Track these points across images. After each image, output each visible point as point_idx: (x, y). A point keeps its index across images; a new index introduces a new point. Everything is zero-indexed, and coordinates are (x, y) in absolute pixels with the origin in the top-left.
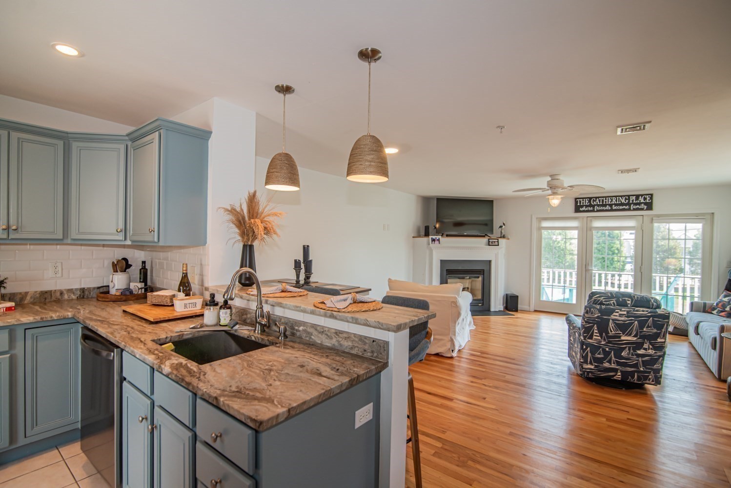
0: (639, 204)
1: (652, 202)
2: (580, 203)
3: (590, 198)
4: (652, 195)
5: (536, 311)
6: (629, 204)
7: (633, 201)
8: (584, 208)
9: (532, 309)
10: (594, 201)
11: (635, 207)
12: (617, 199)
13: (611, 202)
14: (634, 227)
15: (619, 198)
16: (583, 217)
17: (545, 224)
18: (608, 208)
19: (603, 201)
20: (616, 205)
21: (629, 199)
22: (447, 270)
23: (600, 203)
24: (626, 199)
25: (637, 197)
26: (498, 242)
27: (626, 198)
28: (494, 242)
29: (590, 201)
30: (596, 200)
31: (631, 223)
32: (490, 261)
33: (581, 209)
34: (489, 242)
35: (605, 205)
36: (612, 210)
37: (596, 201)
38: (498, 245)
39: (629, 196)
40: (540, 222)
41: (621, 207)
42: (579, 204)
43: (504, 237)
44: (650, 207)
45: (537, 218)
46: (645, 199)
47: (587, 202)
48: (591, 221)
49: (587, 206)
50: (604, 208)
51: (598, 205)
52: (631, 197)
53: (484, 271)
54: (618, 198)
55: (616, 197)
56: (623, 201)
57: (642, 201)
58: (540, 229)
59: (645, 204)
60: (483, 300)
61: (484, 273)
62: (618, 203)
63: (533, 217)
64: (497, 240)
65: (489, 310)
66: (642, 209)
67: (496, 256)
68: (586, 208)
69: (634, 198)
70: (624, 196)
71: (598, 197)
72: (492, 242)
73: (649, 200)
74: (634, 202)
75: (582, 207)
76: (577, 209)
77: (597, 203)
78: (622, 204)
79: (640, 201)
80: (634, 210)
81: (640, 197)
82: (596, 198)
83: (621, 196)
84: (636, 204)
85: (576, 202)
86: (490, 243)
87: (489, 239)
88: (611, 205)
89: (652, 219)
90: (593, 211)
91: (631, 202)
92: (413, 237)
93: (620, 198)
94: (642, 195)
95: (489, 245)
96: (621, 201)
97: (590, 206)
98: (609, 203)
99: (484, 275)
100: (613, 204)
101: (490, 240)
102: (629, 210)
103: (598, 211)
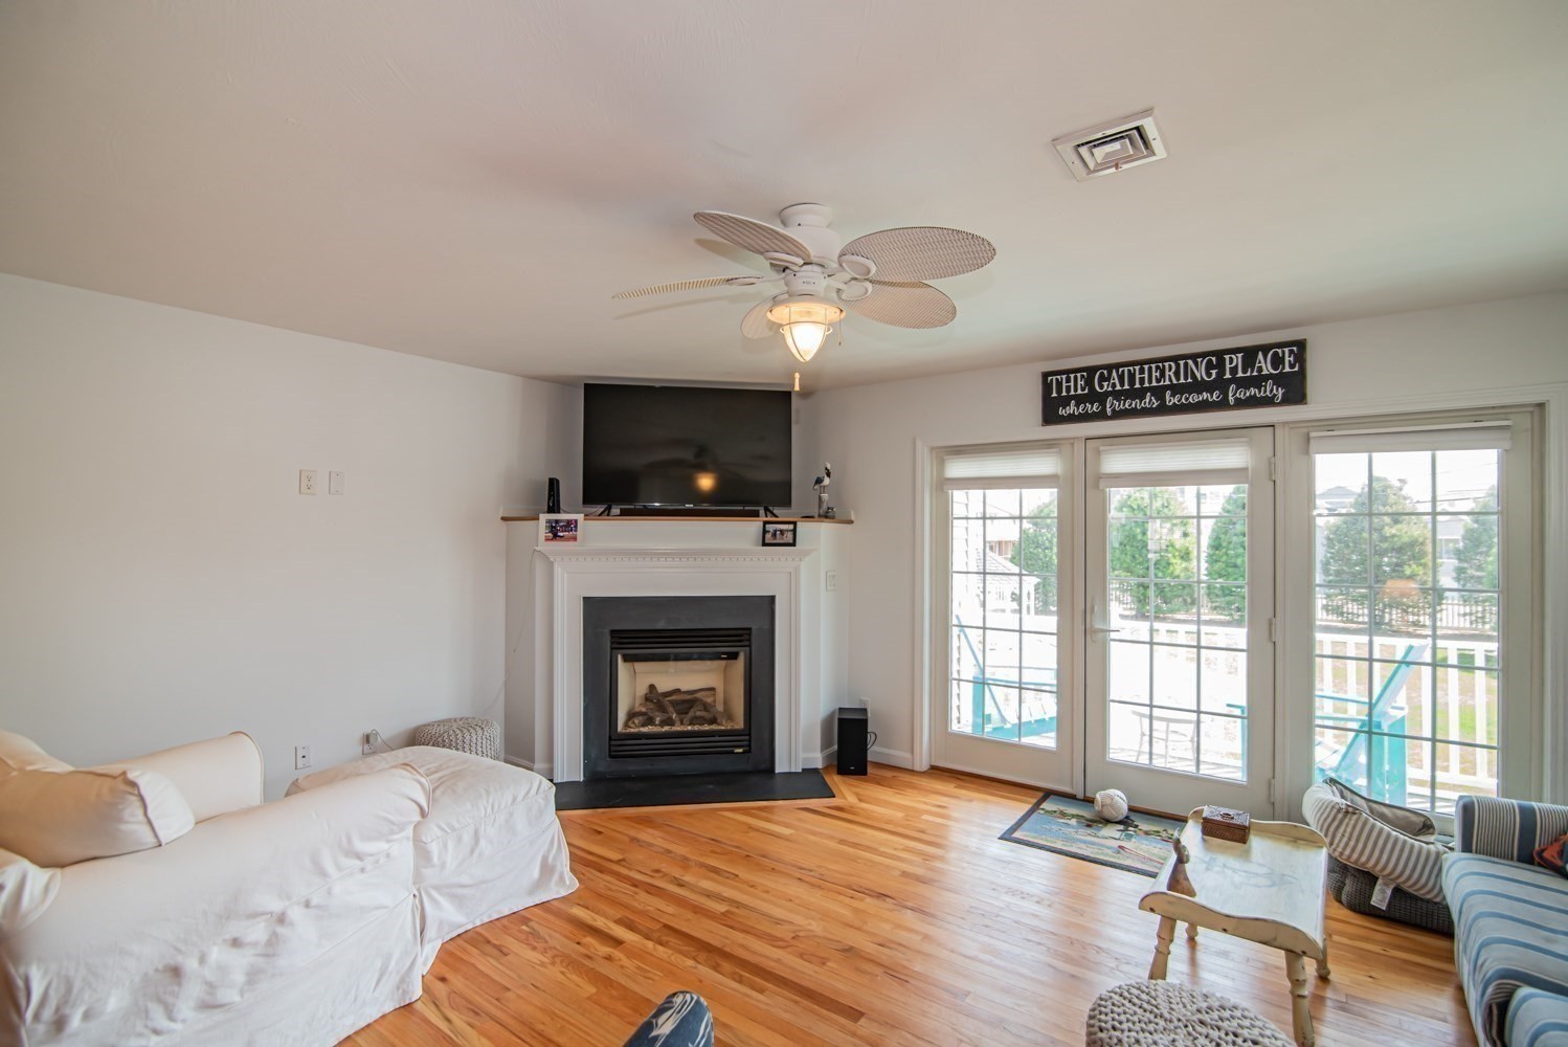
0: (1258, 381)
1: (1302, 373)
2: (1059, 391)
3: (1091, 370)
4: (1301, 345)
5: (936, 771)
6: (1221, 385)
7: (1234, 370)
8: (1072, 409)
9: (922, 764)
10: (1102, 379)
11: (1241, 395)
12: (1178, 366)
13: (1158, 381)
14: (1245, 469)
15: (1186, 365)
16: (1072, 441)
17: (958, 468)
18: (1150, 401)
19: (1132, 376)
20: (1176, 389)
21: (1221, 365)
22: (613, 632)
23: (1122, 384)
24: (1210, 366)
25: (1250, 354)
26: (794, 531)
27: (1210, 361)
28: (782, 532)
29: (1089, 382)
30: (1110, 374)
31: (1233, 456)
32: (772, 599)
33: (1061, 412)
34: (765, 532)
35: (1139, 394)
36: (1163, 410)
37: (1108, 379)
38: (794, 544)
39: (1220, 354)
40: (941, 464)
41: (1194, 398)
42: (1054, 395)
43: (827, 515)
44: (1295, 390)
45: (932, 449)
46: (1277, 361)
47: (1081, 383)
48: (1098, 453)
49: (1080, 400)
50: (1136, 404)
51: (1117, 395)
52: (1227, 357)
53: (750, 635)
54: (1182, 363)
55: (1175, 359)
56: (1201, 374)
57: (1268, 369)
58: (944, 485)
59: (1279, 380)
60: (749, 735)
61: (750, 640)
62: (1182, 381)
63: (919, 444)
64: (791, 527)
65: (770, 770)
66: (1268, 402)
67: (793, 578)
68: (1077, 405)
69: (1238, 359)
70: (1203, 355)
71: (1117, 366)
72: (774, 535)
73: (1292, 366)
74: (1240, 374)
75: (1065, 402)
76: (1051, 414)
77: (1114, 385)
78: (1198, 386)
79: (1260, 369)
80: (1241, 404)
81: (1260, 356)
82: (1110, 367)
83: (1194, 357)
84: (1244, 383)
85: (1047, 387)
86: (768, 536)
87: (765, 523)
88: (1159, 392)
89: (1308, 439)
90: (1101, 416)
91: (1228, 376)
92: (504, 519)
93: (1190, 362)
94: (1265, 349)
95: (764, 544)
96: (1194, 376)
97: (1093, 397)
98: (1154, 384)
99: (750, 646)
100: (1166, 388)
101: (770, 527)
102: (1222, 405)
103: (1118, 415)
